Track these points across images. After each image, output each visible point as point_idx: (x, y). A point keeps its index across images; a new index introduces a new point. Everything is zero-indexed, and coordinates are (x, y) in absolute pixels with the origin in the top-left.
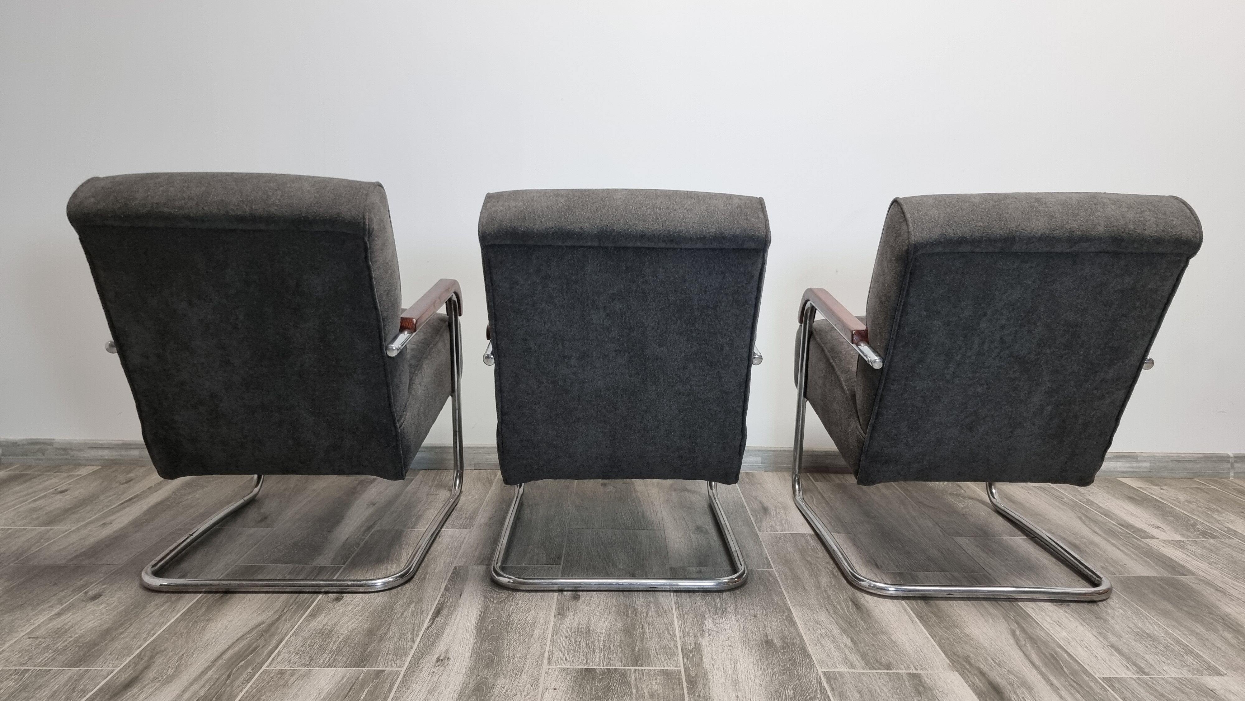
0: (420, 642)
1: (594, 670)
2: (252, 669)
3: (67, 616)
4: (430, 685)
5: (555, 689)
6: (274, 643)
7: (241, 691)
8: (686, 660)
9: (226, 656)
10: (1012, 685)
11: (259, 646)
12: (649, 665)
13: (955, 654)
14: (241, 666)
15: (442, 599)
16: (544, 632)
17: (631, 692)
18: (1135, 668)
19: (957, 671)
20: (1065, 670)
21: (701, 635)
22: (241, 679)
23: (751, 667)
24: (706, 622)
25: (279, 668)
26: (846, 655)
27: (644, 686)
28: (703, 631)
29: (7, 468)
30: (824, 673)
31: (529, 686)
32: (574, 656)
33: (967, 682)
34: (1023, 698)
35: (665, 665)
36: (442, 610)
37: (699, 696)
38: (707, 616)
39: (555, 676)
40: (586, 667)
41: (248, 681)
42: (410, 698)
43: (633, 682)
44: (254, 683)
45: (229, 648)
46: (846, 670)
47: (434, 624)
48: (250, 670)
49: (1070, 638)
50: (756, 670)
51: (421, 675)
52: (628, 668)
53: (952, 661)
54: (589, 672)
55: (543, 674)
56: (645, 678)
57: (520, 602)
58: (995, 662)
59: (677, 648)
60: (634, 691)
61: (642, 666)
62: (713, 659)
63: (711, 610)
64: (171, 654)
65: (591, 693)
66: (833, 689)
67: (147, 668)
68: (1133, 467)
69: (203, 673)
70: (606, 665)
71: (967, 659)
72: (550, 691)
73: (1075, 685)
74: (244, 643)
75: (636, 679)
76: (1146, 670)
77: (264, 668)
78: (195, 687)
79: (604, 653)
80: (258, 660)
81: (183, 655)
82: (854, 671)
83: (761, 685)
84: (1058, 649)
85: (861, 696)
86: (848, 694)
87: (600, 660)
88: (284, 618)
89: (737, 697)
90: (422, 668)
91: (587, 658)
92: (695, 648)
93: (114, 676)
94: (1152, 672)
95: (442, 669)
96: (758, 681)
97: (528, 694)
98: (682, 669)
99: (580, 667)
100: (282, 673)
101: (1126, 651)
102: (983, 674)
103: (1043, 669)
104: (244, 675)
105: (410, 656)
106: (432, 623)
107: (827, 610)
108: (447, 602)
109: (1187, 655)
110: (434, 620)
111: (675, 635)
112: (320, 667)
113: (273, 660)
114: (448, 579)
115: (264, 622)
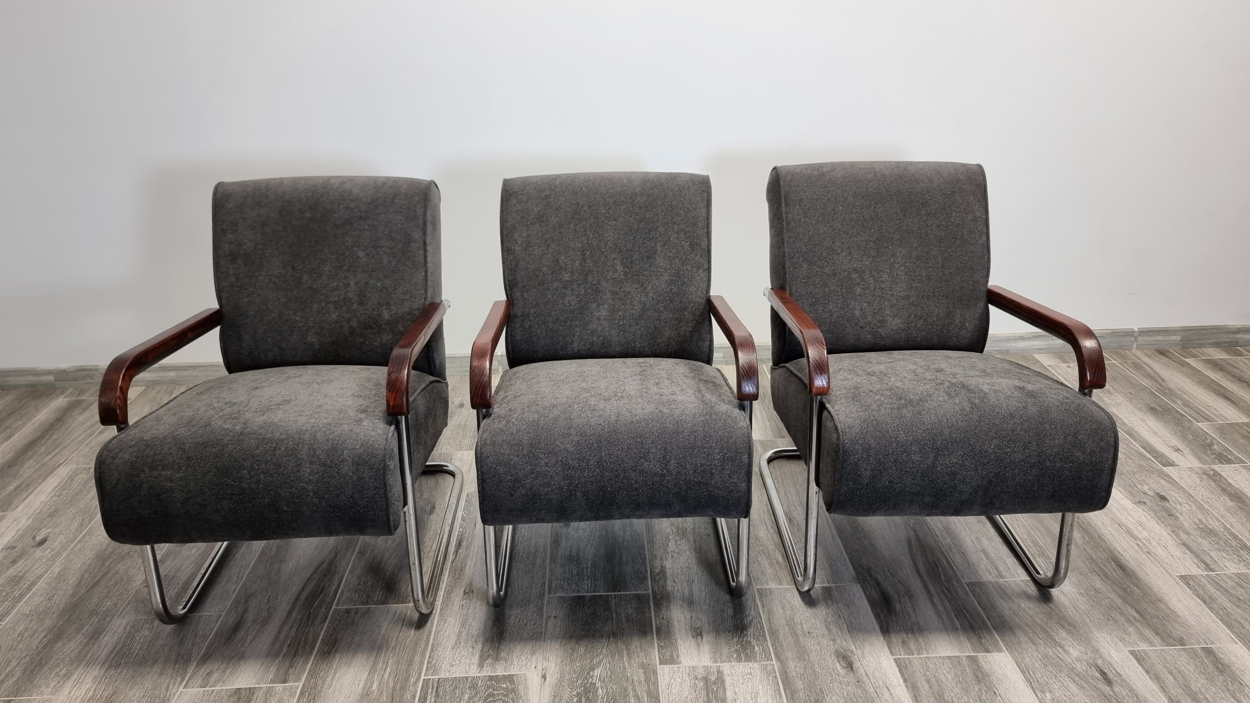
0: (449, 575)
1: (583, 597)
2: (326, 609)
3: (169, 562)
4: (462, 618)
5: (555, 617)
6: (336, 582)
7: (321, 630)
8: (653, 583)
9: (303, 597)
10: (898, 594)
11: (325, 586)
12: (625, 591)
13: (861, 566)
14: (316, 606)
15: (461, 530)
16: (544, 561)
17: (613, 617)
18: (995, 571)
19: (859, 583)
20: (942, 577)
21: (666, 557)
22: (319, 619)
23: (703, 588)
24: (670, 544)
25: (345, 607)
26: (776, 571)
27: (622, 612)
28: (668, 553)
29: (62, 393)
30: (758, 590)
31: (535, 615)
32: (568, 584)
33: (865, 594)
34: (905, 606)
35: (638, 589)
36: (462, 542)
37: (663, 618)
38: (670, 538)
39: (555, 605)
40: (577, 594)
41: (325, 621)
42: (448, 630)
43: (614, 608)
44: (329, 623)
45: (302, 590)
46: (775, 587)
47: (458, 556)
48: (323, 610)
49: (953, 545)
50: (707, 591)
51: (454, 609)
52: (610, 593)
53: (858, 574)
54: (580, 599)
55: (545, 603)
56: (622, 603)
57: (523, 531)
58: (890, 573)
59: (647, 571)
60: (614, 616)
61: (620, 591)
62: (674, 581)
63: (674, 530)
64: (260, 597)
65: (582, 620)
66: (763, 606)
67: (245, 611)
68: (1048, 345)
69: (289, 614)
70: (593, 592)
71: (869, 571)
72: (552, 619)
73: (946, 591)
74: (313, 584)
75: (616, 604)
76: (1004, 574)
77: (334, 607)
78: (286, 628)
79: (591, 580)
80: (328, 600)
81: (270, 597)
82: (781, 587)
83: (709, 605)
84: (941, 556)
85: (784, 611)
86: (775, 610)
87: (588, 587)
88: (339, 556)
89: (691, 617)
90: (454, 602)
91: (578, 586)
92: (660, 571)
93: (222, 621)
94: (1008, 576)
95: (469, 600)
96: (707, 602)
97: (536, 623)
98: (650, 592)
99: (573, 594)
100: (348, 611)
101: (993, 555)
102: (878, 584)
103: (925, 578)
104: (321, 615)
105: (443, 590)
106: (456, 556)
107: (766, 525)
108: (465, 533)
109: (1039, 557)
110: (457, 552)
111: (645, 559)
112: (376, 604)
113: (339, 600)
114: (463, 508)
115: (323, 562)
